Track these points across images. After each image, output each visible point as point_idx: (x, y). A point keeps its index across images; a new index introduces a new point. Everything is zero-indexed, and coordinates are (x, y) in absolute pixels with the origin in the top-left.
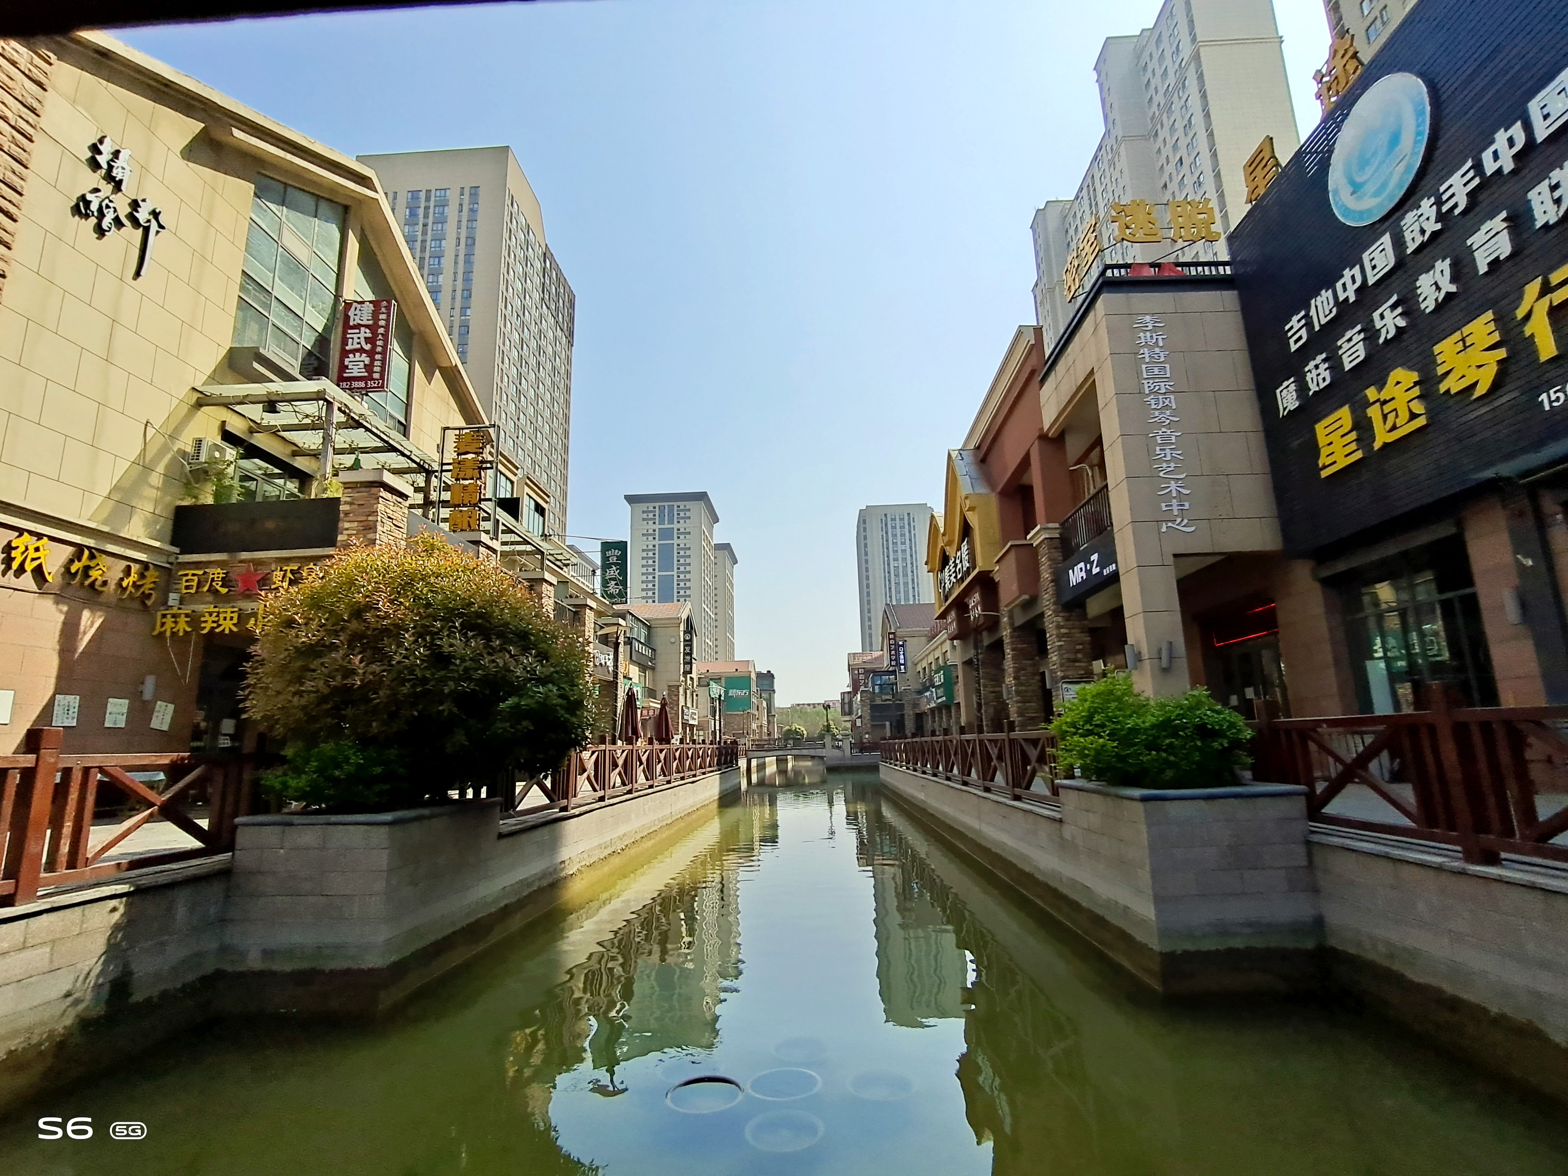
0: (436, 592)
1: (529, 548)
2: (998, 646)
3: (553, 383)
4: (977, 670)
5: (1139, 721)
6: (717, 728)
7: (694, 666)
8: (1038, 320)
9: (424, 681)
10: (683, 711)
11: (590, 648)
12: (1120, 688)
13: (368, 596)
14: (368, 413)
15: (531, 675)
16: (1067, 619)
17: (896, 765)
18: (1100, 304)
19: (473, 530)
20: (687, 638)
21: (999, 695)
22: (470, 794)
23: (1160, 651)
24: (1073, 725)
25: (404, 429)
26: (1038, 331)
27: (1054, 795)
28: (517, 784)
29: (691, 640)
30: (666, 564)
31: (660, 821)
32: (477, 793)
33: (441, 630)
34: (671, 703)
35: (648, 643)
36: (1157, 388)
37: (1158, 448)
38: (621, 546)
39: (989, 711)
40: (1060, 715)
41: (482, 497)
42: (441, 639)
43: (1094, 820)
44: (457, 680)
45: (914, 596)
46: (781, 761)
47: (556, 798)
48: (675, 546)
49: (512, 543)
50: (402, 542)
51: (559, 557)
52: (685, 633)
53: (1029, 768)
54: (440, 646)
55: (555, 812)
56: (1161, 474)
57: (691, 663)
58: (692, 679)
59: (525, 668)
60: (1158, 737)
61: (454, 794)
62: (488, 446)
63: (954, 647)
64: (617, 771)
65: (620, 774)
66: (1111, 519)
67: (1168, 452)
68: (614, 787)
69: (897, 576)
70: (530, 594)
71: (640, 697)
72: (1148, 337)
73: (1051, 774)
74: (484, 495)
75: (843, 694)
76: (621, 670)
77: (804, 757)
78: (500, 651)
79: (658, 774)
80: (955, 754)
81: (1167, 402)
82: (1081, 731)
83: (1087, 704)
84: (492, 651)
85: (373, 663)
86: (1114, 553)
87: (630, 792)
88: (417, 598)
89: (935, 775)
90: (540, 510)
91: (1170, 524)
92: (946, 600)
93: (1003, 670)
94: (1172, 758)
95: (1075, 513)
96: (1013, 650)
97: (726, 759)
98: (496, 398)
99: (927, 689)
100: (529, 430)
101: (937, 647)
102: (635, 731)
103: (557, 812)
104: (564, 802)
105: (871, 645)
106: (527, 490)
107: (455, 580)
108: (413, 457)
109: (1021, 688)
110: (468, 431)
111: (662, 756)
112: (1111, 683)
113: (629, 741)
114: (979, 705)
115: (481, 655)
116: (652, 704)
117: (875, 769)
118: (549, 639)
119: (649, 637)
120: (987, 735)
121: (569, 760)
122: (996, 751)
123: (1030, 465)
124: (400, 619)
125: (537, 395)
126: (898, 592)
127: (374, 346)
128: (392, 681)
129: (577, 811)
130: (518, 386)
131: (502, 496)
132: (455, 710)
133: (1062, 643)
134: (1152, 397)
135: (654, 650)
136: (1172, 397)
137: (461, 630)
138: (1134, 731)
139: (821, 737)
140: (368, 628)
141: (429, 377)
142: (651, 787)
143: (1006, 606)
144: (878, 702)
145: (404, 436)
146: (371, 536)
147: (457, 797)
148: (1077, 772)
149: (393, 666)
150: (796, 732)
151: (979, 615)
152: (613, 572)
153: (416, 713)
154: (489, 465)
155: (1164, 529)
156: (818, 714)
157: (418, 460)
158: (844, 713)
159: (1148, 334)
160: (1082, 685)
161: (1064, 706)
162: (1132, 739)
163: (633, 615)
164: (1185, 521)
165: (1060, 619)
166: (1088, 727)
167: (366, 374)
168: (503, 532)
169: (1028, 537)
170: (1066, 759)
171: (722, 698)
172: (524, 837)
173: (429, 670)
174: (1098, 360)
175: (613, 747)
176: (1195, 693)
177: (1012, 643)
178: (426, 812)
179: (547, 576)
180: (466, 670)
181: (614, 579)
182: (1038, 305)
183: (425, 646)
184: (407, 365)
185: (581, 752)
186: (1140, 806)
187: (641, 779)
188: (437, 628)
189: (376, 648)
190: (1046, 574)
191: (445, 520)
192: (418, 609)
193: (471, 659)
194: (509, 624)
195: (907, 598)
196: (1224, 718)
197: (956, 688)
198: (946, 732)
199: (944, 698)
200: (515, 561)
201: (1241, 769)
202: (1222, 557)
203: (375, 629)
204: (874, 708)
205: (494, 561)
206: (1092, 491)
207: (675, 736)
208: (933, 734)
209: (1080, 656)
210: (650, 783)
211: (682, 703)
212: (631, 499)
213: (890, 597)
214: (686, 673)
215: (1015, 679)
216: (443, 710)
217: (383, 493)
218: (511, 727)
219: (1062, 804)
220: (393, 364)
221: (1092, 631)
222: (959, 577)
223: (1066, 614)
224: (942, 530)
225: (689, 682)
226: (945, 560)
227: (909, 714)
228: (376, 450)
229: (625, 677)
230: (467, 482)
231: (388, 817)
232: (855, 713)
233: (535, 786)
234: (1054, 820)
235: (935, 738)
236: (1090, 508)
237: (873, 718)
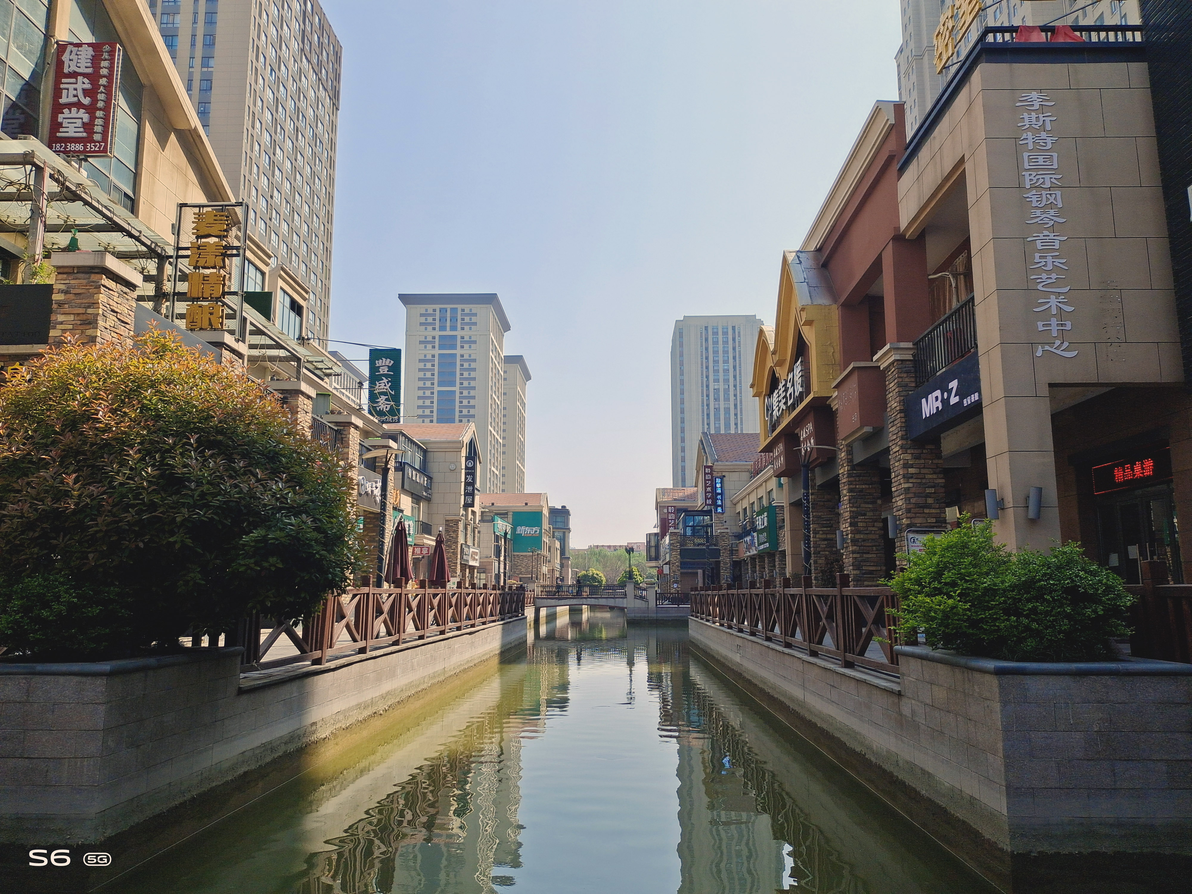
0: (168, 403)
1: (282, 353)
2: (833, 485)
3: (314, 154)
4: (807, 514)
5: (997, 581)
6: (502, 570)
7: (477, 499)
8: (900, 94)
9: (153, 506)
10: (462, 550)
11: (354, 474)
12: (975, 542)
13: (85, 405)
14: (87, 183)
15: (281, 502)
16: (916, 457)
17: (708, 621)
18: (976, 77)
19: (215, 329)
20: (470, 465)
21: (832, 543)
22: (205, 642)
23: (1027, 498)
24: (918, 581)
25: (132, 204)
26: (899, 108)
27: (892, 663)
28: (262, 631)
29: (474, 468)
30: (447, 377)
31: (431, 677)
32: (214, 641)
33: (173, 447)
34: (448, 540)
35: (424, 470)
36: (1041, 181)
37: (1037, 255)
38: (394, 354)
39: (820, 561)
40: (902, 570)
41: (226, 290)
42: (174, 458)
43: (940, 694)
44: (191, 507)
45: (736, 424)
46: (575, 611)
47: (308, 649)
48: (458, 358)
49: (263, 347)
50: (128, 340)
51: (320, 365)
52: (467, 459)
53: (864, 630)
54: (173, 467)
55: (307, 665)
56: (1040, 287)
57: (472, 495)
58: (473, 513)
59: (274, 495)
60: (1020, 600)
61: (187, 641)
62: (234, 229)
63: (780, 485)
64: (382, 618)
65: (385, 622)
66: (975, 339)
67: (1050, 260)
68: (377, 637)
69: (717, 399)
70: (283, 407)
71: (411, 532)
72: (1034, 119)
73: (890, 639)
74: (229, 287)
75: (649, 535)
76: (391, 500)
77: (601, 608)
78: (245, 474)
79: (430, 622)
80: (777, 611)
81: (1052, 200)
82: (927, 589)
83: (935, 559)
84: (234, 474)
85: (90, 484)
86: (977, 380)
87: (396, 643)
88: (144, 408)
89: (753, 634)
90: (296, 308)
91: (1047, 348)
92: (773, 431)
93: (839, 514)
94: (1035, 625)
95: (933, 330)
96: (850, 491)
97: (510, 606)
98: (245, 170)
99: (747, 533)
100: (285, 210)
101: (761, 485)
102: (405, 573)
103: (308, 666)
104: (317, 654)
105: (684, 480)
106: (281, 283)
107: (191, 388)
108: (143, 239)
109: (857, 536)
110: (209, 209)
111: (436, 602)
112: (965, 534)
113: (398, 584)
114: (808, 555)
115: (221, 477)
116: (426, 541)
117: (683, 624)
118: (303, 462)
119: (425, 463)
120: (815, 590)
121: (325, 605)
122: (826, 609)
123: (881, 271)
124: (125, 433)
125: (294, 168)
126: (717, 418)
127: (95, 101)
128: (114, 506)
129: (332, 665)
130: (272, 156)
131: (251, 289)
132: (189, 542)
133: (910, 485)
134: (1034, 192)
135: (430, 478)
136: (1059, 193)
137: (198, 448)
138: (991, 591)
139: (623, 585)
140: (85, 443)
141: (163, 141)
142: (421, 637)
143: (844, 439)
144: (690, 546)
145: (132, 212)
146: (89, 332)
147: (189, 645)
148: (921, 638)
149: (114, 488)
150: (593, 578)
151: (812, 449)
152: (383, 385)
153: (141, 545)
154: (235, 252)
155: (1039, 353)
156: (619, 558)
157: (148, 243)
158: (650, 559)
159: (1034, 115)
160: (930, 536)
161: (909, 561)
162: (988, 602)
163: (406, 437)
164: (1066, 344)
165: (908, 457)
166: (936, 584)
167: (85, 135)
168: (252, 333)
169: (875, 358)
170: (907, 621)
171: (509, 536)
172: (269, 695)
173: (159, 493)
174: (970, 145)
175: (377, 590)
176: (1066, 549)
177: (850, 483)
178: (152, 661)
179: (304, 387)
180: (203, 495)
181: (384, 394)
182: (902, 76)
183: (153, 466)
184: (136, 126)
185: (339, 595)
186: (993, 682)
187: (410, 627)
188: (169, 444)
189: (93, 466)
190: (894, 403)
191: (181, 316)
192: (146, 421)
193: (209, 483)
194: (255, 442)
195: (727, 426)
196: (1100, 581)
197: (781, 533)
198: (768, 584)
199: (767, 545)
200: (265, 368)
201: (1117, 642)
202: (1111, 388)
203: (92, 445)
204: (684, 553)
205: (239, 368)
206: (955, 305)
207: (452, 579)
208: (753, 585)
209: (930, 501)
210: (420, 633)
211: (461, 540)
212: (405, 299)
213: (708, 424)
214: (467, 506)
215: (851, 525)
216: (175, 542)
217: (105, 281)
218: (256, 564)
219: (903, 674)
220: (118, 124)
221: (946, 472)
222: (789, 403)
223: (916, 451)
224: (772, 347)
225: (470, 516)
226: (774, 383)
227: (725, 559)
228: (98, 229)
229: (395, 509)
230: (207, 272)
231: (106, 667)
232: (662, 558)
233: (283, 633)
234: (891, 692)
235: (754, 591)
236: (951, 326)
237: (683, 565)
